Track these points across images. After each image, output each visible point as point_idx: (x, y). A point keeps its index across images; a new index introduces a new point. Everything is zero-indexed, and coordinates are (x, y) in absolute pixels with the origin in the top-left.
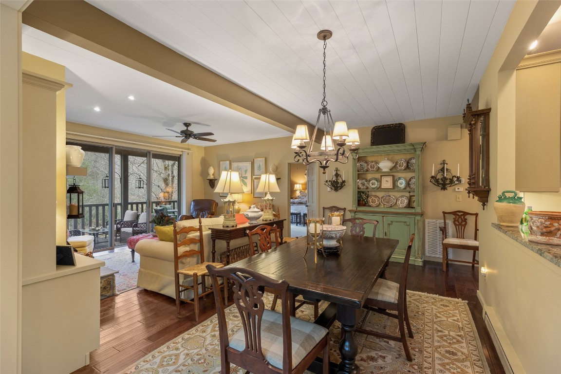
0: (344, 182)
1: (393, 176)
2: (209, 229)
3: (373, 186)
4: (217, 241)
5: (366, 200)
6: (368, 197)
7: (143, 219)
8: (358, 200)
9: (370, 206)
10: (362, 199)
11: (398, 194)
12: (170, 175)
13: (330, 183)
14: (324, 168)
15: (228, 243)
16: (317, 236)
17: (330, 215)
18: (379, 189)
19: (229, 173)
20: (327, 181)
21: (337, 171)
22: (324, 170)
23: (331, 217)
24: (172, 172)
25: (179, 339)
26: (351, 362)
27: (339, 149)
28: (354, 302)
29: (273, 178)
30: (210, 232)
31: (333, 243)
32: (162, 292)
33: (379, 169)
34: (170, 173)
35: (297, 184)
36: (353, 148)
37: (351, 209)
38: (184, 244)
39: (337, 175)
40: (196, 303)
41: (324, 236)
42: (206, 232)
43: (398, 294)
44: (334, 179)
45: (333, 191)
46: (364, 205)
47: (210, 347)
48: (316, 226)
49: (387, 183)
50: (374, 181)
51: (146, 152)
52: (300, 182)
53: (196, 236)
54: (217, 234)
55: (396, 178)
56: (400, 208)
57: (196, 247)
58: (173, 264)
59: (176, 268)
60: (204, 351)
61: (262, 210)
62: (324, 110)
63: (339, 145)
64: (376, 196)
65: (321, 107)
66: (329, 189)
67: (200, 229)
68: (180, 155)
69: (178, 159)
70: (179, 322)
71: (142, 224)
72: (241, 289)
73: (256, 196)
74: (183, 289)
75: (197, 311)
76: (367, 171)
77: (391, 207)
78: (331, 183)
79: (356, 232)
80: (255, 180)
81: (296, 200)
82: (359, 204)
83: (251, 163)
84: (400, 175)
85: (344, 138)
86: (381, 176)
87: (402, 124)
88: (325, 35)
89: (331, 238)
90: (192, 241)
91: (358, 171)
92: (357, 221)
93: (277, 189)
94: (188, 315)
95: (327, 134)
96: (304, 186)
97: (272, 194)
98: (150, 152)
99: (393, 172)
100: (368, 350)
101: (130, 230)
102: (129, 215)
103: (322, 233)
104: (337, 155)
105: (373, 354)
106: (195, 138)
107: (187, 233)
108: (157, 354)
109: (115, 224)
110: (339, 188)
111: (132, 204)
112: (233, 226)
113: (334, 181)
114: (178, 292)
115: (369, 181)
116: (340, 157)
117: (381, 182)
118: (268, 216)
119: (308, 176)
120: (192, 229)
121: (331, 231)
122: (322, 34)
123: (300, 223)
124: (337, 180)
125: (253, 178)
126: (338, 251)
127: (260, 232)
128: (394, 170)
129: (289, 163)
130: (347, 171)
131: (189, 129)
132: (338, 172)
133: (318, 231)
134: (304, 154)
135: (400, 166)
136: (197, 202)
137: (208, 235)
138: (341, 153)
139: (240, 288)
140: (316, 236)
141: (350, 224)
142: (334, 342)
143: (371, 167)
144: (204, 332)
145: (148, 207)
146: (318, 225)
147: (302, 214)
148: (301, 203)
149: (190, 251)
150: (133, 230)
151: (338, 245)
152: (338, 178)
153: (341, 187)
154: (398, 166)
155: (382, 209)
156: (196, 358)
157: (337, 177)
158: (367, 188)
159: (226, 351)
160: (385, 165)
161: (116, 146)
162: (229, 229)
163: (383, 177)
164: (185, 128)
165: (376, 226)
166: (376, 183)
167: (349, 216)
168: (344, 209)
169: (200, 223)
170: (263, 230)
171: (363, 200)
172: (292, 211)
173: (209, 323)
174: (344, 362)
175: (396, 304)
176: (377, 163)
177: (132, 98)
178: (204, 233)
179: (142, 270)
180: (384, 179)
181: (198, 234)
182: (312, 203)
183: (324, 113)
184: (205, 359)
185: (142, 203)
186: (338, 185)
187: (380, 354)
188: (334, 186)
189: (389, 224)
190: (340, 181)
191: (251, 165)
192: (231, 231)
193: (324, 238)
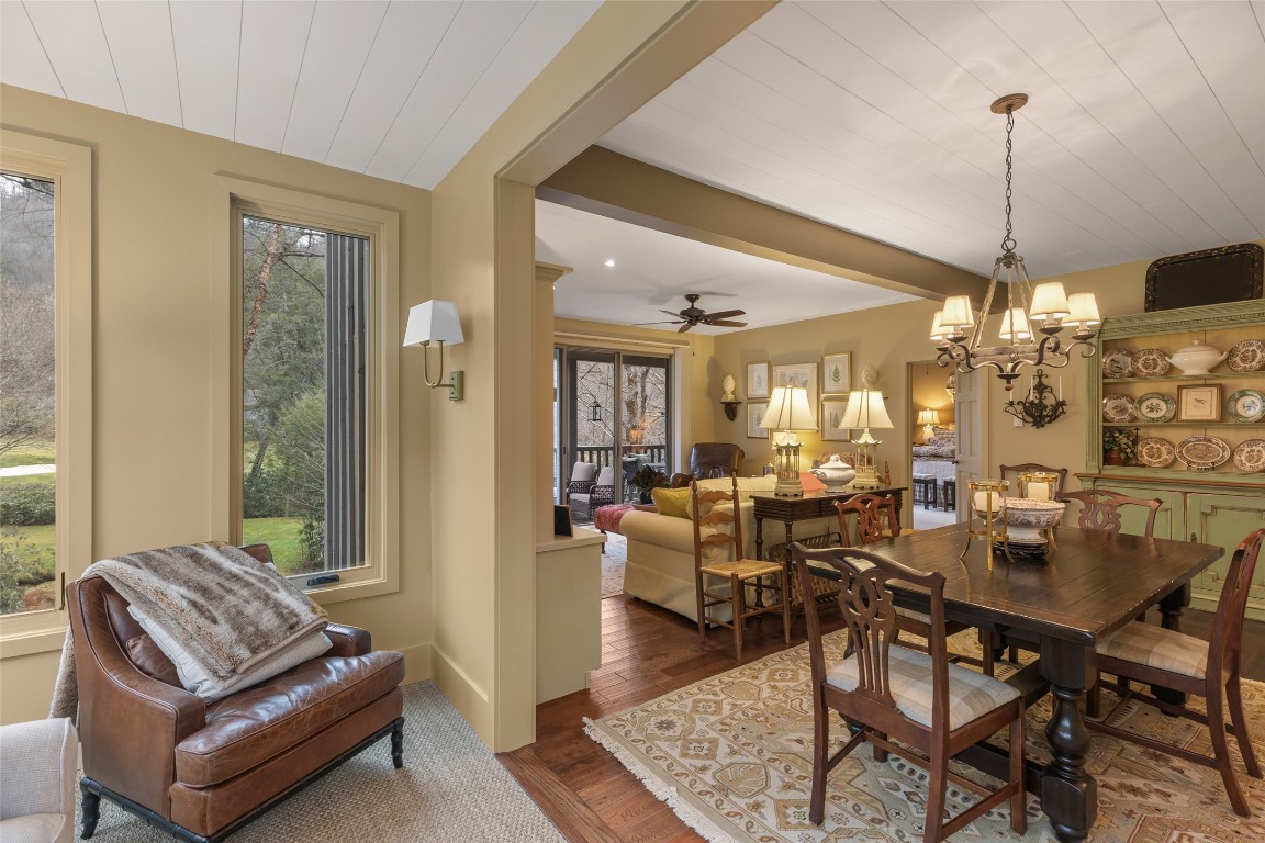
0: (1062, 404)
1: (1222, 389)
2: (751, 497)
3: (1153, 415)
4: (765, 522)
5: (1129, 450)
6: (1135, 443)
7: (606, 477)
8: (1105, 451)
9: (1144, 466)
10: (1116, 446)
11: (1235, 436)
12: (640, 395)
13: (1020, 408)
14: (1008, 378)
15: (789, 527)
16: (993, 517)
17: (1023, 479)
18: (1173, 421)
19: (788, 391)
20: (1011, 404)
21: (1040, 377)
22: (1009, 382)
23: (1024, 483)
24: (643, 388)
25: (715, 680)
26: (1074, 762)
27: (1047, 339)
28: (1082, 634)
29: (876, 400)
30: (751, 503)
31: (1031, 537)
32: (667, 606)
33: (1171, 370)
34: (639, 389)
35: (924, 409)
36: (1083, 333)
37: (1082, 470)
38: (709, 523)
39: (1041, 388)
40: (737, 627)
41: (1007, 519)
42: (746, 504)
43: (1206, 660)
44: (1031, 398)
45: (1031, 430)
46: (1126, 463)
47: (771, 703)
48: (989, 496)
49: (1200, 406)
50: (1155, 401)
51: (612, 352)
52: (933, 406)
53: (728, 509)
54: (766, 508)
55: (1228, 395)
56: (1246, 474)
57: (728, 529)
58: (693, 558)
59: (698, 564)
60: (760, 705)
61: (853, 468)
62: (1009, 259)
63: (1044, 331)
64: (1162, 441)
65: (1002, 253)
66: (1017, 422)
67: (735, 497)
68: (670, 356)
69: (665, 363)
70: (703, 657)
71: (605, 487)
72: (853, 586)
73: (826, 438)
74: (711, 600)
75: (738, 642)
76: (1133, 375)
77: (1213, 468)
78: (1025, 407)
79: (1095, 522)
80: (826, 403)
81: (924, 449)
82: (1108, 459)
83: (815, 365)
84: (1245, 383)
85: (1057, 316)
86: (1180, 388)
87: (1251, 246)
88: (1008, 104)
89: (1027, 525)
90: (722, 518)
91: (1105, 377)
92: (1101, 499)
93: (887, 423)
94: (720, 648)
95: (1014, 307)
96: (945, 416)
97: (874, 432)
98: (619, 354)
99: (1218, 377)
100: (1124, 773)
101: (585, 498)
102: (580, 471)
103: (1005, 514)
104: (1041, 350)
105: (1138, 783)
106: (707, 322)
107: (714, 502)
108: (685, 695)
109: (568, 486)
110: (1048, 419)
111: (583, 450)
112: (796, 495)
113: (1032, 403)
114: (702, 606)
115: (1141, 401)
116: (1047, 354)
117: (1178, 402)
118: (867, 479)
119: (959, 391)
120: (720, 496)
121: (1027, 510)
122: (1004, 104)
123: (935, 503)
124: (1041, 402)
125: (822, 399)
126: (1043, 554)
127: (859, 506)
128: (1224, 371)
129: (908, 364)
130: (1071, 380)
131: (697, 305)
132: (1045, 381)
133: (995, 508)
134: (963, 352)
135: (1243, 361)
136: (702, 449)
137: (748, 508)
138: (1049, 348)
139: (851, 583)
140: (989, 517)
141: (1079, 504)
142: (1034, 743)
143: (1146, 366)
144: (755, 678)
145: (616, 457)
146: (995, 495)
147: (940, 483)
148: (936, 456)
149: (719, 535)
150: (591, 497)
151: (1043, 541)
152: (1045, 395)
153: (1054, 417)
154: (1237, 359)
155: (1183, 472)
156: (751, 713)
157: (1041, 394)
158: (1134, 419)
159: (822, 687)
160: (1192, 359)
161: (568, 346)
162: (790, 499)
163: (1184, 391)
164: (688, 305)
165: (1153, 513)
166: (1163, 406)
167: (1073, 485)
168: (1064, 472)
169: (735, 485)
170: (865, 502)
171: (1120, 450)
172: (916, 474)
173: (761, 666)
174: (1057, 761)
175: (1199, 681)
176: (1165, 353)
177: (610, 263)
178: (742, 505)
179: (631, 563)
180: (1189, 397)
181: (731, 505)
182: (971, 454)
183: (1008, 265)
184: (767, 718)
185: (606, 449)
186: (1045, 413)
187: (1156, 786)
188: (1032, 415)
189: (1205, 514)
190: (1050, 401)
191: (815, 370)
192: (793, 504)
193: (1009, 524)
